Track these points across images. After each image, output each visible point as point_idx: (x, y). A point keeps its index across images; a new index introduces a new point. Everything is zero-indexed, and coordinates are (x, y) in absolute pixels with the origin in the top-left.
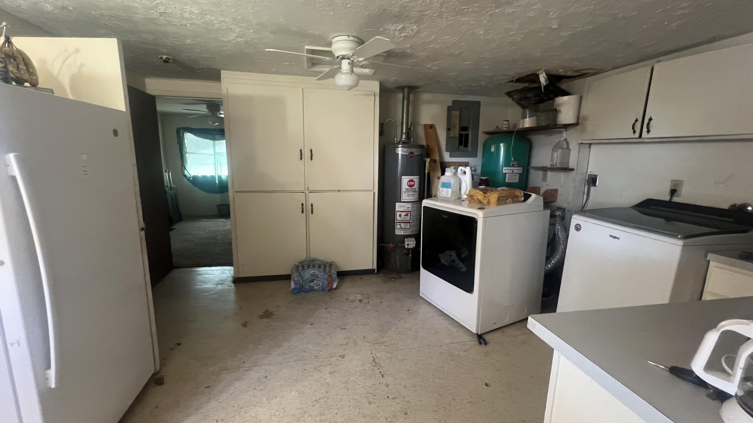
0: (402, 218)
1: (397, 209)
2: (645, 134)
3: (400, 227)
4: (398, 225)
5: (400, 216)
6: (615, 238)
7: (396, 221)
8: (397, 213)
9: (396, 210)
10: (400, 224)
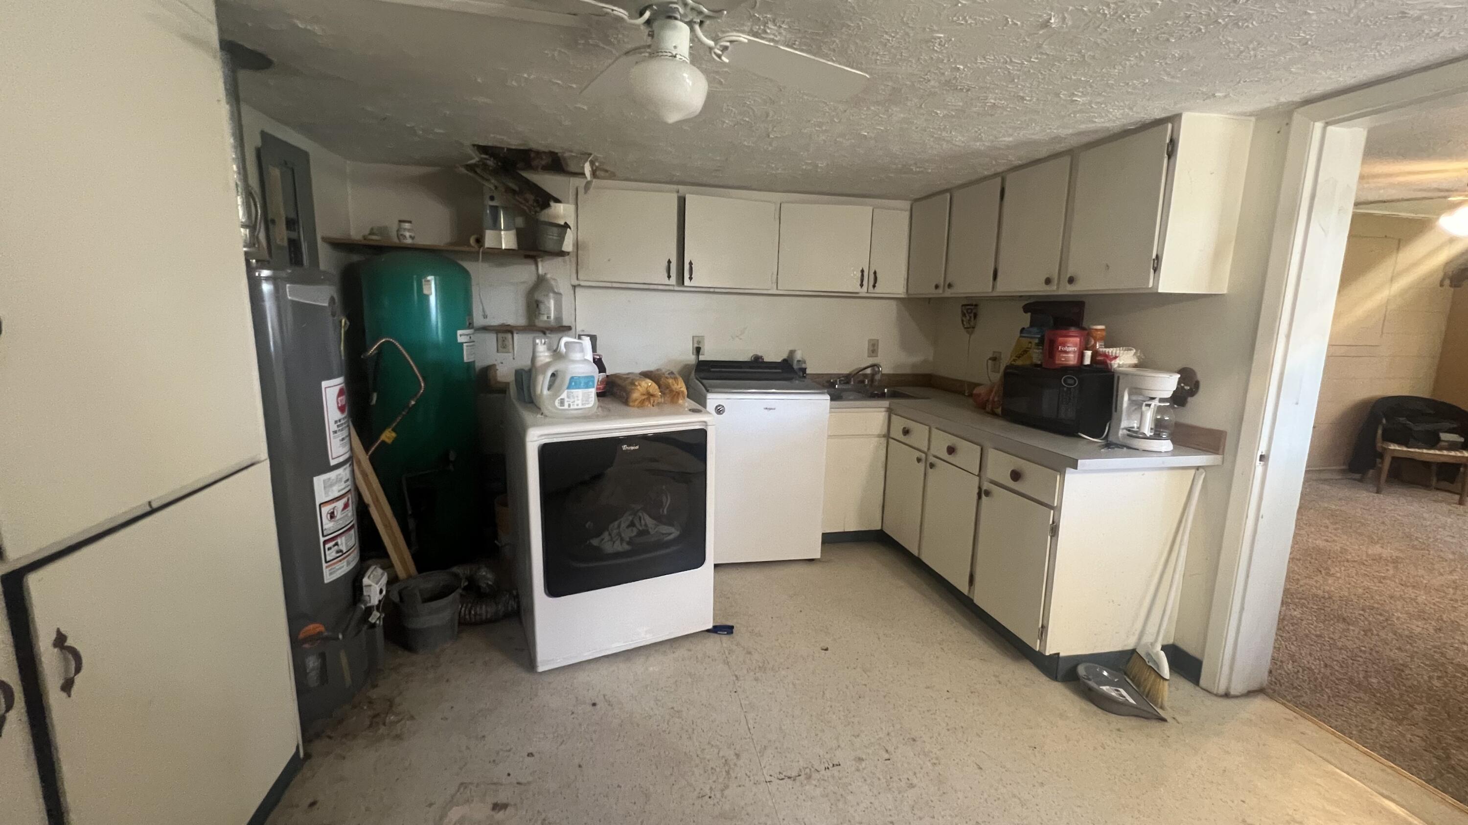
0: (340, 519)
1: (320, 497)
2: (687, 282)
3: (338, 552)
4: (329, 549)
5: (332, 515)
6: (770, 409)
7: (322, 539)
8: (323, 509)
9: (318, 501)
10: (336, 544)
